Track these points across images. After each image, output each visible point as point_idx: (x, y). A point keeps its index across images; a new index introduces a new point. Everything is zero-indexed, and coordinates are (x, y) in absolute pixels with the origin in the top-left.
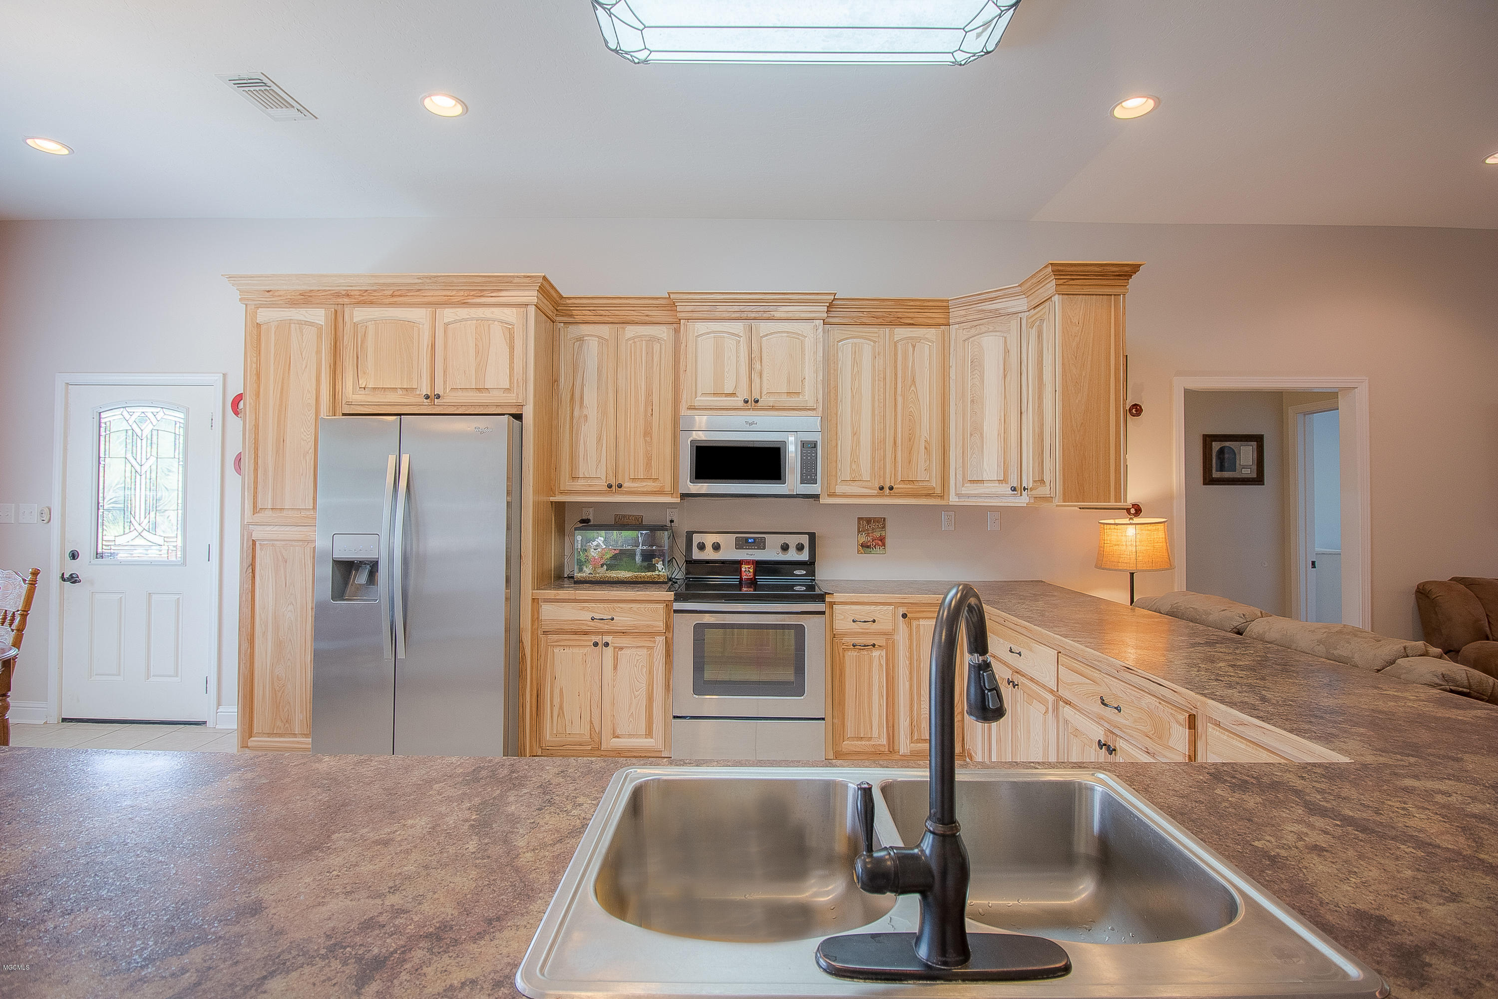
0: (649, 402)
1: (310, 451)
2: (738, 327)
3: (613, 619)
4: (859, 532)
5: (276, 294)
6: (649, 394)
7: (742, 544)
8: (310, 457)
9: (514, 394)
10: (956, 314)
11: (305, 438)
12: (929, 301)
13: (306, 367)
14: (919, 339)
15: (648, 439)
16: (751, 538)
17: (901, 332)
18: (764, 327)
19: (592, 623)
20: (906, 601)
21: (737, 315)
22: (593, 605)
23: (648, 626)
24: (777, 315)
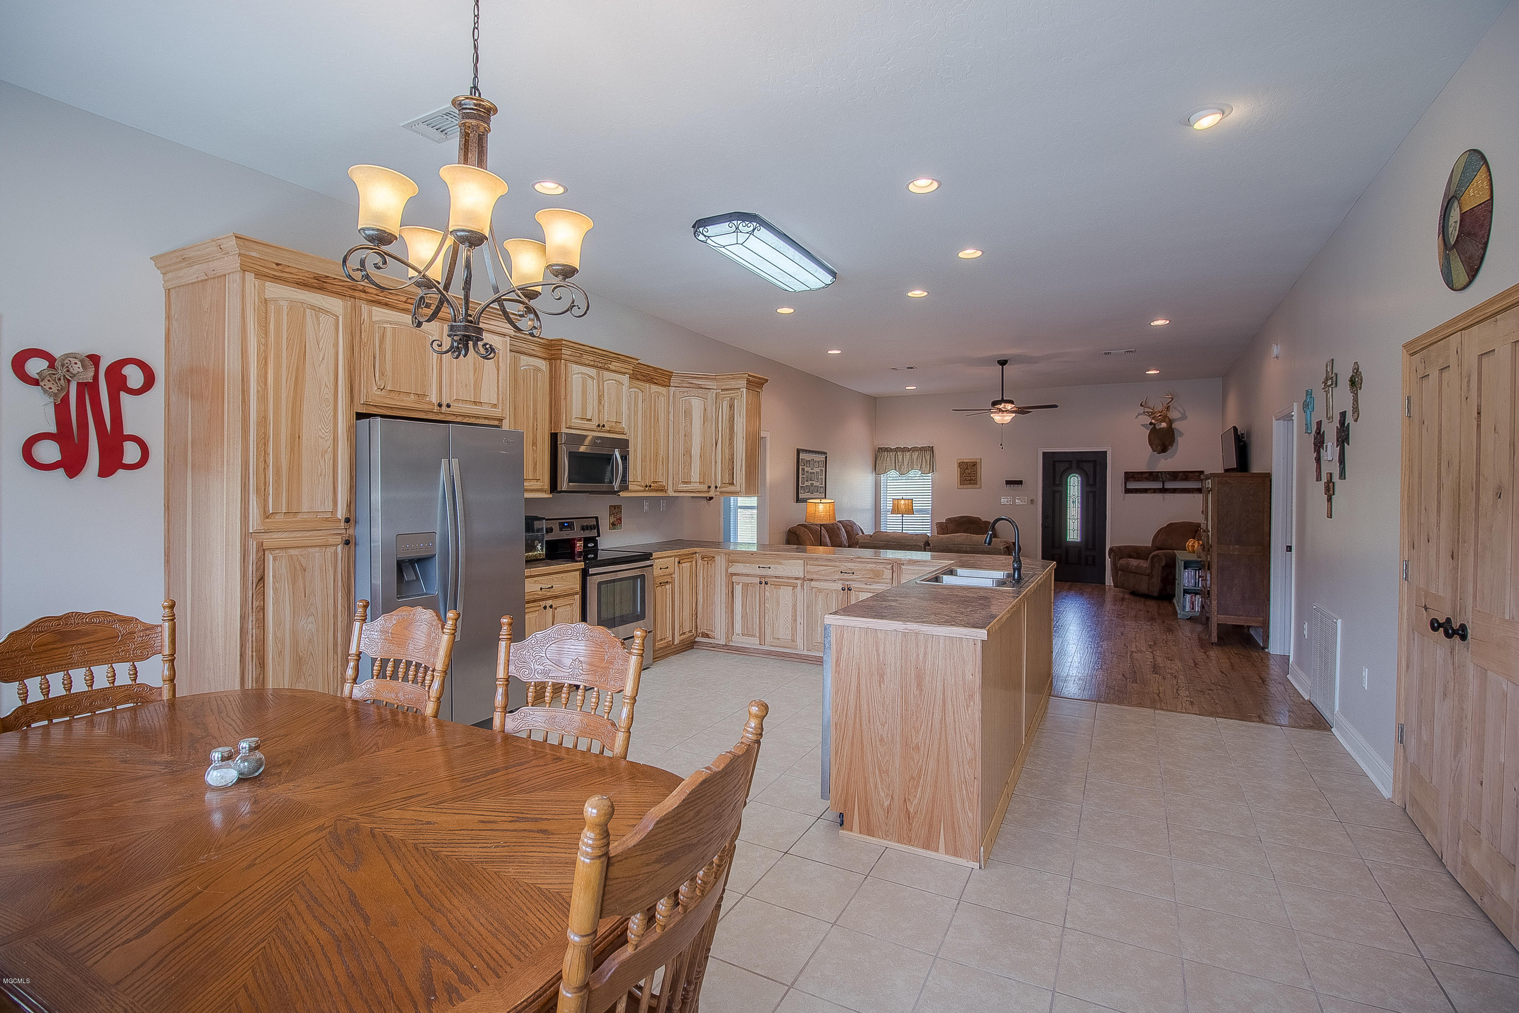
0: (535, 418)
1: (329, 449)
2: (593, 372)
3: (552, 587)
4: (610, 515)
5: (287, 270)
6: (535, 413)
7: (562, 527)
8: (328, 457)
9: (498, 409)
10: (674, 381)
11: (323, 436)
12: (666, 371)
13: (323, 359)
14: (659, 393)
15: (534, 448)
16: (566, 523)
17: (654, 388)
18: (606, 374)
19: (540, 593)
20: (678, 554)
21: (592, 363)
22: (541, 578)
23: (571, 589)
24: (612, 367)
